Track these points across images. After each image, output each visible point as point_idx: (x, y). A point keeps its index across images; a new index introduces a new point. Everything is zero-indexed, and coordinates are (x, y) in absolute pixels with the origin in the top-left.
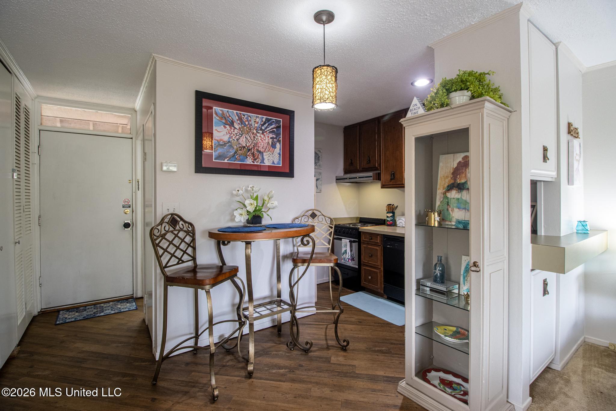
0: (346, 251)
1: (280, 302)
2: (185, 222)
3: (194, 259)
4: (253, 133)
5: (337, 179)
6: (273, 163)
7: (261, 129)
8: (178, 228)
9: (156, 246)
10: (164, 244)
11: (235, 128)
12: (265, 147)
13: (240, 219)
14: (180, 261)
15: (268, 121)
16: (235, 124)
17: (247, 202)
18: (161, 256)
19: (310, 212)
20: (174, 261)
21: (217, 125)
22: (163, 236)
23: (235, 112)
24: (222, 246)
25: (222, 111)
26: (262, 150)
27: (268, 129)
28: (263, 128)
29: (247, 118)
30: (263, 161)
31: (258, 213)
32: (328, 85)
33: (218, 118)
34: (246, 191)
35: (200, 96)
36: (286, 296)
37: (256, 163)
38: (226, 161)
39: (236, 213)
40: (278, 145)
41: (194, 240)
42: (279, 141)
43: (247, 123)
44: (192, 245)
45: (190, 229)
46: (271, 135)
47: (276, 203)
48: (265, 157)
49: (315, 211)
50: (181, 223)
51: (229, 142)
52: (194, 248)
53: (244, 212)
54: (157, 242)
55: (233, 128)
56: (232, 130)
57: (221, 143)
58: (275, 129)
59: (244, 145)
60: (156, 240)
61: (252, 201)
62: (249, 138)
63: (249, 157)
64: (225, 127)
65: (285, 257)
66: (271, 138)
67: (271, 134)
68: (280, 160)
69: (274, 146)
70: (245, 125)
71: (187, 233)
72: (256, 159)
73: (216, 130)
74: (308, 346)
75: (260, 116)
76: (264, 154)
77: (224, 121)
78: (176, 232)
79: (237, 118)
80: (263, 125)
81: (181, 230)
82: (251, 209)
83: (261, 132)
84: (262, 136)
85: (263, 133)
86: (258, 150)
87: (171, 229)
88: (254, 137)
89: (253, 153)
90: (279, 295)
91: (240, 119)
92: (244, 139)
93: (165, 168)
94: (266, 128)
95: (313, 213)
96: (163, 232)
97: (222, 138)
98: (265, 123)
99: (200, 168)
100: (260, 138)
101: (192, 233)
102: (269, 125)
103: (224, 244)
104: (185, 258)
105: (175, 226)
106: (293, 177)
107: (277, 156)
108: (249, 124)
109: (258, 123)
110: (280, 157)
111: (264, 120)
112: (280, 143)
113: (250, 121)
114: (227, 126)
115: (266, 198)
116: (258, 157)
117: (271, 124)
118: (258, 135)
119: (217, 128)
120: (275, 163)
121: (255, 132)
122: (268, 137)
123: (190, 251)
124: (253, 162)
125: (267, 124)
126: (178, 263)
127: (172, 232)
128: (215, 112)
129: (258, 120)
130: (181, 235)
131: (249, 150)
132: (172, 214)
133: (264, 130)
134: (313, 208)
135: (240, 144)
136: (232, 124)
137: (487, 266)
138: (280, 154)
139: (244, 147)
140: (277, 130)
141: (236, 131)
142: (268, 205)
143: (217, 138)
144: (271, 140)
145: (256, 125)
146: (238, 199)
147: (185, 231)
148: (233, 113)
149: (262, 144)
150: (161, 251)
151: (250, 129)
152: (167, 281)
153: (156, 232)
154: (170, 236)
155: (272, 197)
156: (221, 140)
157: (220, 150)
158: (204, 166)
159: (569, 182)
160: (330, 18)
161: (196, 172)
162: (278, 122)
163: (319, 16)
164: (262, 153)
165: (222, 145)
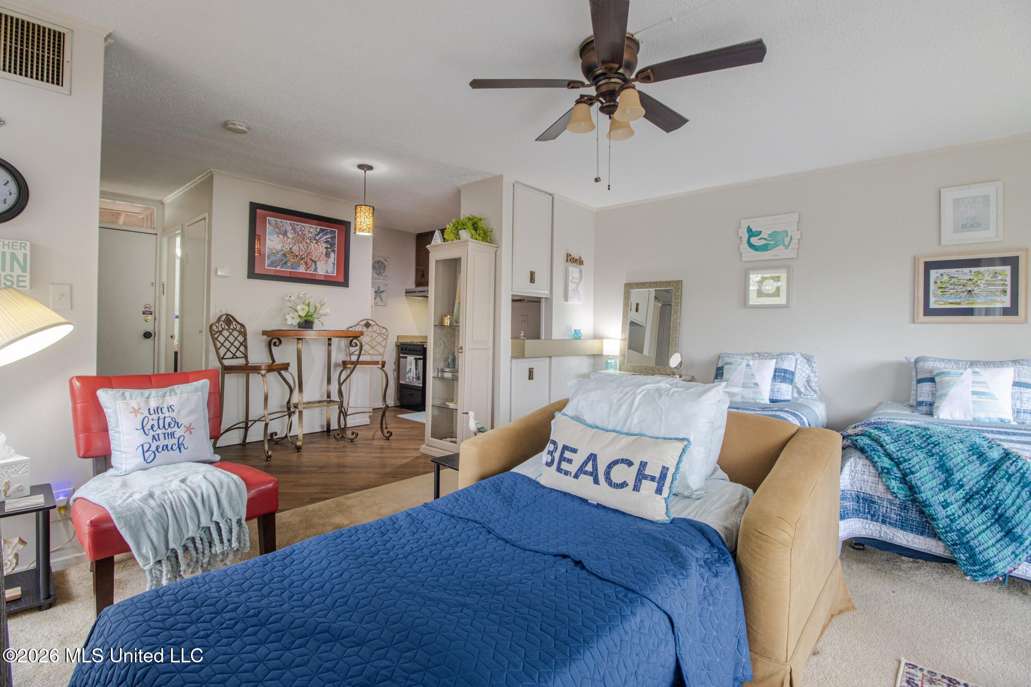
0: (410, 369)
1: (330, 402)
2: (238, 323)
3: (246, 357)
4: (307, 243)
5: (406, 292)
6: (327, 272)
7: (315, 239)
8: (232, 327)
9: (215, 340)
10: (221, 339)
11: (288, 237)
12: (318, 257)
13: (292, 321)
14: (234, 356)
15: (322, 230)
16: (288, 233)
17: (299, 308)
18: (219, 349)
19: (365, 322)
20: (229, 355)
21: (271, 234)
22: (220, 332)
23: (288, 222)
24: (272, 346)
25: (275, 221)
26: (315, 259)
27: (322, 239)
28: (317, 238)
29: (301, 228)
30: (316, 270)
31: (309, 318)
32: (366, 220)
33: (271, 228)
34: (299, 297)
35: (254, 207)
36: (335, 397)
37: (308, 272)
38: (278, 268)
39: (287, 317)
40: (332, 255)
41: (245, 340)
42: (334, 251)
43: (300, 233)
44: (244, 344)
45: (242, 330)
46: (325, 245)
47: (328, 310)
48: (318, 266)
49: (370, 321)
50: (234, 323)
51: (282, 250)
52: (246, 348)
53: (296, 315)
54: (216, 336)
55: (286, 237)
56: (285, 240)
57: (274, 251)
58: (329, 240)
59: (297, 254)
60: (215, 334)
61: (304, 307)
62: (302, 247)
63: (301, 266)
64: (279, 237)
65: (336, 365)
66: (326, 248)
68: (334, 269)
69: (327, 255)
70: (299, 235)
71: (240, 333)
72: (308, 268)
73: (269, 239)
74: (354, 436)
75: (314, 226)
76: (318, 263)
77: (277, 231)
78: (231, 331)
79: (291, 228)
80: (317, 235)
81: (234, 329)
82: (303, 314)
83: (315, 242)
84: (316, 246)
85: (317, 243)
86: (311, 259)
87: (227, 327)
88: (308, 247)
89: (306, 261)
90: (329, 396)
91: (294, 229)
92: (298, 248)
93: (219, 273)
94: (320, 238)
95: (368, 323)
96: (220, 329)
97: (275, 246)
98: (319, 233)
99: (252, 274)
100: (313, 248)
101: (244, 334)
102: (323, 235)
103: (275, 344)
104: (238, 354)
105: (230, 325)
106: (348, 287)
107: (332, 265)
108: (302, 234)
109: (312, 233)
110: (334, 266)
111: (318, 230)
112: (334, 253)
113: (304, 231)
114: (281, 236)
115: (318, 305)
116: (311, 266)
117: (326, 234)
118: (312, 244)
119: (270, 237)
120: (329, 272)
121: (309, 241)
122: (322, 247)
123: (242, 348)
124: (306, 271)
125: (321, 234)
126: (232, 358)
127: (227, 330)
128: (269, 221)
129: (311, 230)
130: (235, 333)
131: (302, 259)
132: (227, 315)
133: (318, 240)
134: (370, 318)
135: (292, 252)
136: (285, 233)
137: (469, 349)
138: (334, 264)
139: (297, 256)
140: (332, 240)
141: (289, 240)
142: (320, 312)
143: (270, 247)
144: (325, 250)
145: (310, 235)
146: (289, 304)
147: (238, 331)
148: (287, 224)
149: (316, 253)
150: (219, 345)
151: (304, 239)
152: (225, 369)
153: (214, 327)
154: (226, 333)
155: (324, 304)
156: (274, 248)
157: (272, 258)
158: (256, 272)
159: (566, 299)
160: (370, 168)
161: (249, 277)
162: (333, 232)
163: (361, 167)
164: (315, 262)
165: (274, 253)
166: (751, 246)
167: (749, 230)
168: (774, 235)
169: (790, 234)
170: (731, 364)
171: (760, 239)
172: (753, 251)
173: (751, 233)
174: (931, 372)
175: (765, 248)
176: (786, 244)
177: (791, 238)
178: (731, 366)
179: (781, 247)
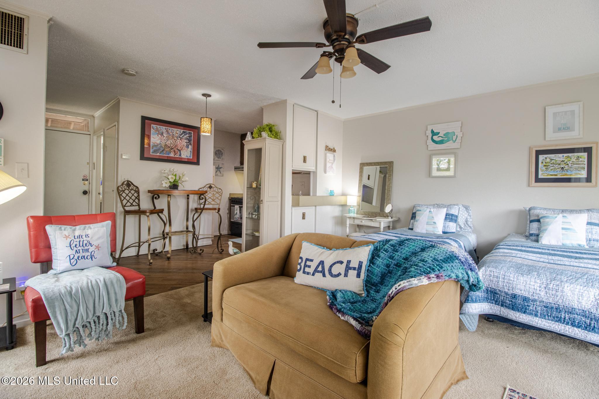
0: (237, 213)
1: (188, 231)
2: (135, 186)
3: (139, 205)
4: (175, 139)
5: (235, 168)
6: (187, 156)
8: (130, 188)
9: (120, 195)
10: (124, 195)
12: (181, 148)
13: (165, 185)
14: (132, 205)
15: (184, 132)
16: (164, 134)
17: (170, 177)
18: (123, 201)
19: (209, 185)
20: (129, 204)
21: (153, 134)
22: (124, 191)
23: (164, 127)
24: (154, 199)
25: (156, 127)
26: (180, 149)
28: (181, 137)
29: (171, 131)
30: (180, 155)
31: (175, 183)
33: (154, 131)
34: (170, 171)
35: (144, 119)
36: (190, 228)
37: (176, 156)
38: (158, 154)
39: (163, 182)
41: (139, 195)
43: (171, 134)
44: (138, 197)
45: (137, 190)
46: (186, 141)
47: (187, 179)
48: (181, 153)
49: (212, 185)
50: (132, 186)
51: (160, 144)
52: (139, 200)
53: (168, 181)
54: (121, 193)
55: (163, 136)
56: (162, 138)
57: (156, 144)
58: (188, 137)
59: (169, 146)
60: (120, 192)
61: (173, 176)
62: (172, 142)
63: (172, 153)
64: (158, 136)
65: (192, 210)
68: (191, 155)
69: (187, 147)
70: (170, 135)
71: (136, 191)
72: (176, 154)
73: (153, 137)
74: (201, 251)
75: (179, 130)
76: (181, 151)
77: (157, 133)
78: (130, 190)
79: (165, 131)
81: (132, 189)
82: (172, 180)
85: (181, 140)
86: (177, 149)
87: (127, 188)
88: (175, 142)
89: (175, 150)
90: (187, 228)
91: (167, 131)
92: (169, 143)
93: (124, 157)
94: (183, 137)
95: (210, 186)
96: (124, 189)
97: (156, 142)
98: (182, 134)
99: (143, 157)
100: (179, 142)
101: (138, 192)
102: (184, 135)
103: (156, 198)
104: (134, 204)
105: (129, 187)
106: (199, 165)
107: (189, 152)
108: (172, 134)
109: (178, 134)
110: (191, 153)
111: (182, 132)
112: (191, 145)
113: (173, 132)
114: (159, 135)
115: (181, 176)
117: (186, 134)
118: (178, 140)
119: (153, 136)
122: (184, 142)
123: (137, 201)
124: (174, 155)
127: (128, 190)
128: (152, 127)
129: (178, 132)
130: (133, 192)
131: (172, 149)
132: (128, 181)
133: (181, 138)
134: (212, 183)
135: (166, 145)
136: (162, 134)
138: (191, 152)
139: (169, 147)
140: (190, 138)
141: (164, 138)
142: (182, 179)
143: (153, 142)
144: (186, 143)
145: (177, 135)
146: (165, 175)
147: (134, 190)
148: (163, 129)
149: (180, 145)
150: (123, 198)
151: (173, 137)
152: (126, 212)
153: (120, 188)
154: (127, 192)
155: (184, 175)
156: (155, 143)
157: (155, 148)
158: (145, 156)
159: (325, 172)
160: (209, 96)
161: (141, 159)
162: (190, 133)
163: (204, 95)
164: (180, 151)
166: (434, 141)
167: (432, 131)
168: (447, 134)
169: (456, 134)
170: (420, 210)
171: (439, 137)
172: (434, 144)
173: (434, 133)
174: (538, 216)
175: (441, 142)
176: (454, 140)
177: (457, 136)
178: (420, 212)
179: (451, 141)
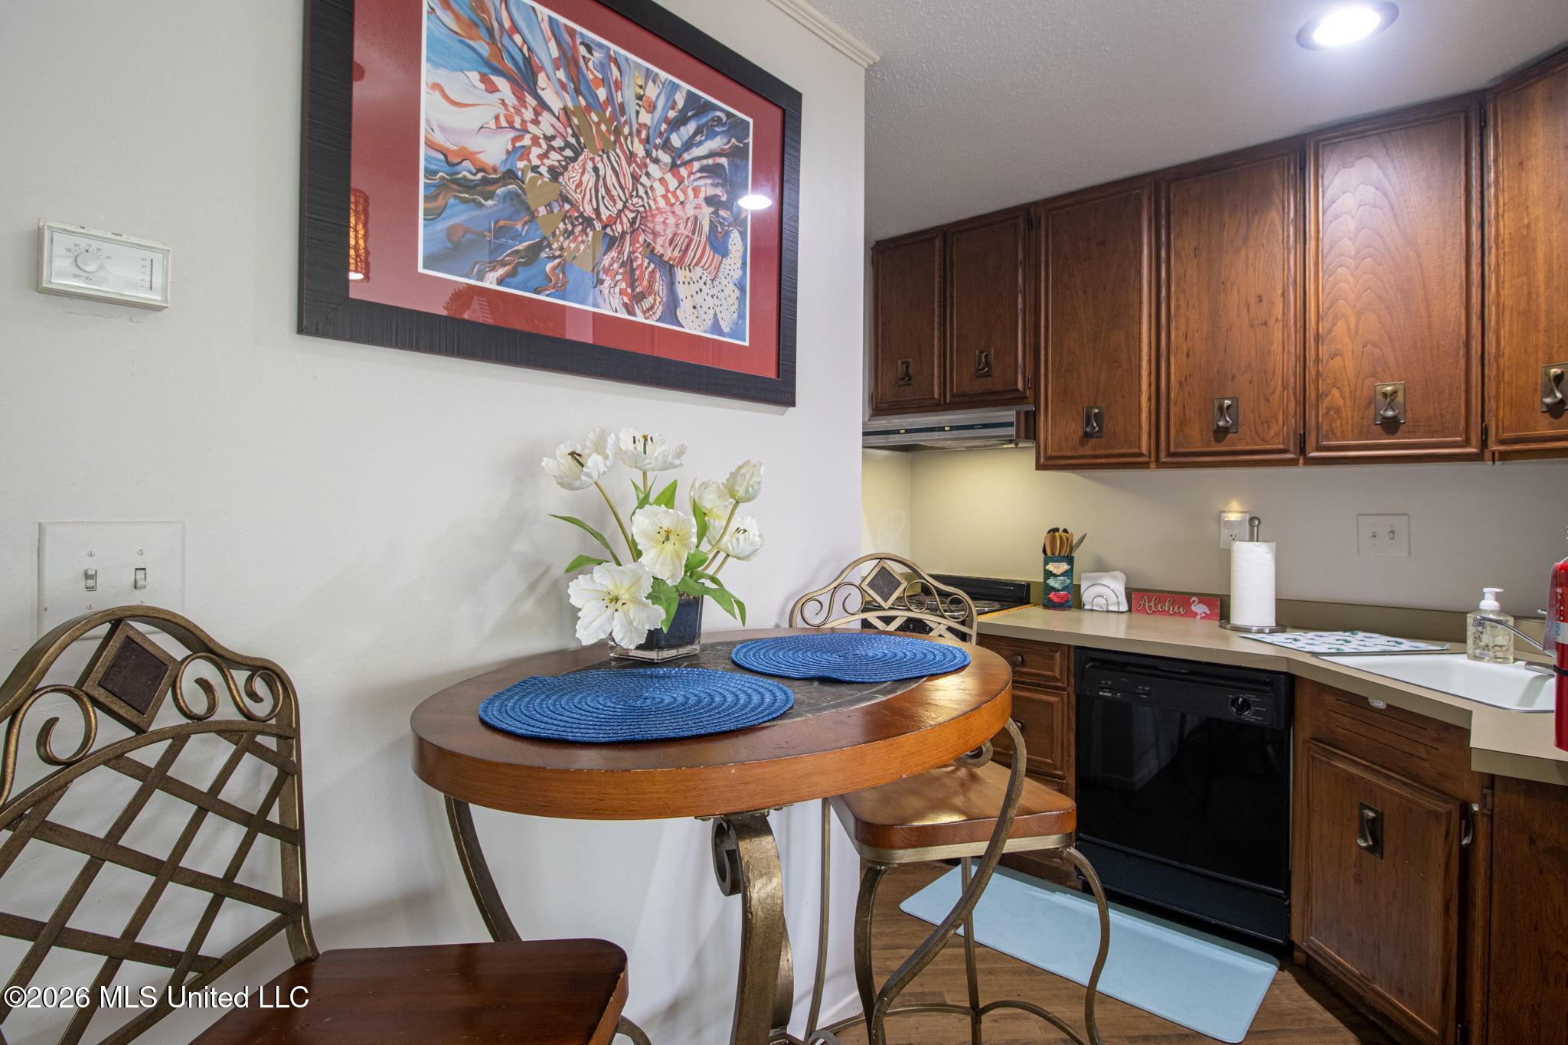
2: (224, 660)
3: (292, 912)
4: (631, 157)
6: (716, 327)
7: (666, 146)
11: (543, 105)
12: (681, 241)
14: (191, 970)
15: (695, 107)
16: (541, 80)
21: (446, 63)
23: (543, 11)
26: (669, 253)
27: (696, 152)
28: (676, 141)
29: (603, 68)
30: (671, 312)
33: (448, 22)
37: (640, 318)
38: (488, 281)
40: (736, 244)
41: (288, 773)
42: (740, 223)
43: (601, 94)
44: (280, 815)
45: (261, 710)
46: (707, 187)
48: (682, 291)
51: (510, 175)
52: (292, 837)
53: (639, 578)
55: (530, 101)
56: (528, 115)
57: (466, 171)
58: (724, 161)
59: (589, 211)
62: (611, 179)
63: (608, 282)
64: (492, 87)
66: (710, 201)
67: (709, 181)
68: (741, 316)
69: (718, 242)
70: (593, 105)
71: (243, 737)
72: (639, 298)
73: (437, 88)
75: (662, 75)
76: (680, 274)
77: (481, 48)
78: (150, 756)
79: (554, 51)
80: (676, 124)
81: (195, 725)
83: (666, 158)
84: (673, 183)
85: (674, 167)
86: (650, 252)
88: (635, 178)
89: (631, 260)
91: (570, 63)
92: (589, 178)
94: (688, 145)
95: (884, 572)
97: (474, 144)
98: (681, 121)
99: (331, 306)
100: (660, 190)
101: (274, 731)
102: (698, 131)
104: (231, 930)
105: (144, 703)
106: (792, 403)
107: (731, 293)
108: (610, 99)
109: (652, 108)
110: (741, 300)
111: (680, 100)
112: (742, 236)
113: (618, 85)
114: (503, 85)
116: (650, 289)
117: (708, 132)
118: (653, 168)
119: (441, 78)
120: (725, 327)
121: (639, 150)
122: (696, 191)
123: (260, 865)
124: (631, 312)
125: (691, 127)
127: (114, 759)
129: (652, 91)
130: (197, 762)
131: (612, 242)
132: (117, 620)
133: (680, 153)
134: (886, 551)
135: (565, 199)
136: (525, 77)
138: (741, 288)
139: (588, 222)
140: (735, 168)
141: (547, 122)
143: (439, 138)
144: (707, 210)
145: (645, 118)
147: (225, 731)
148: (532, 19)
149: (671, 220)
151: (617, 132)
154: (92, 802)
156: (466, 155)
157: (456, 213)
158: (353, 293)
161: (305, 327)
162: (736, 128)
164: (668, 269)
165: (468, 186)
